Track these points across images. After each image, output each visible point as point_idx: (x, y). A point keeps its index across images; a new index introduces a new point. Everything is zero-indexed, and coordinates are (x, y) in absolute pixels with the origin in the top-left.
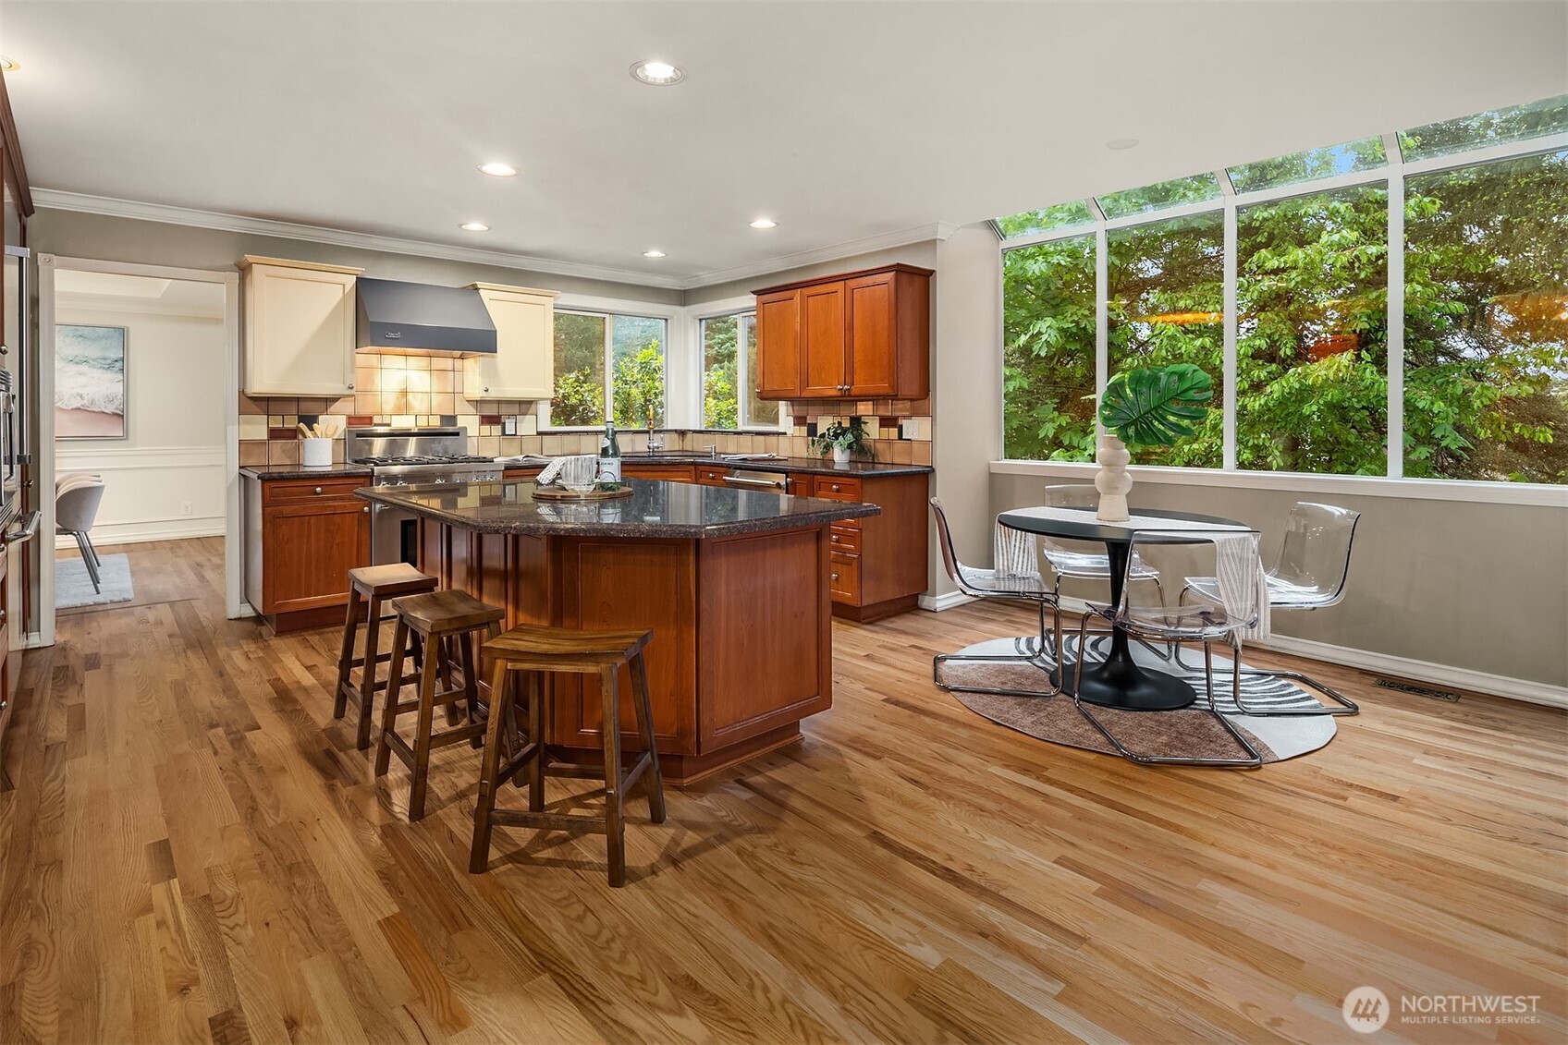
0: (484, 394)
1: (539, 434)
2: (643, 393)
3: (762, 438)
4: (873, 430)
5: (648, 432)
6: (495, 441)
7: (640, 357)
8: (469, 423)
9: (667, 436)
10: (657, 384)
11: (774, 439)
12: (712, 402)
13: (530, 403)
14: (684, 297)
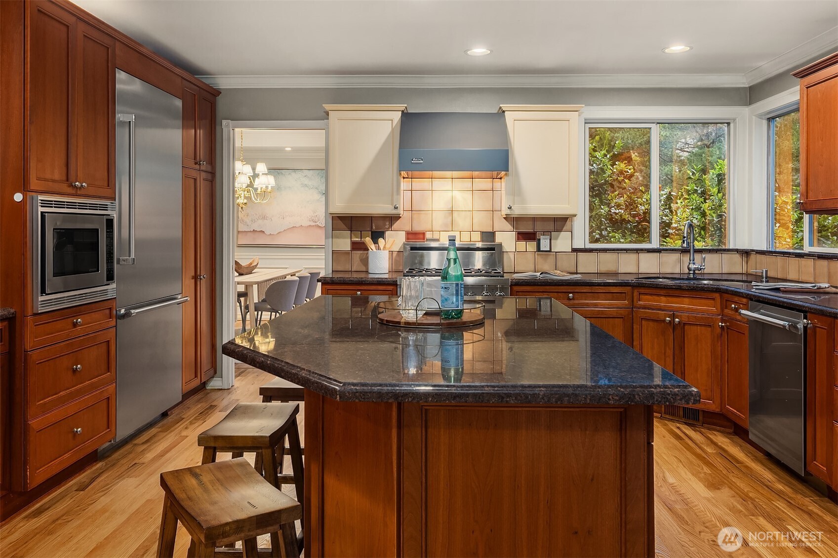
1: (575, 250)
6: (530, 256)
8: (507, 239)
9: (728, 256)
13: (565, 220)
14: (748, 94)
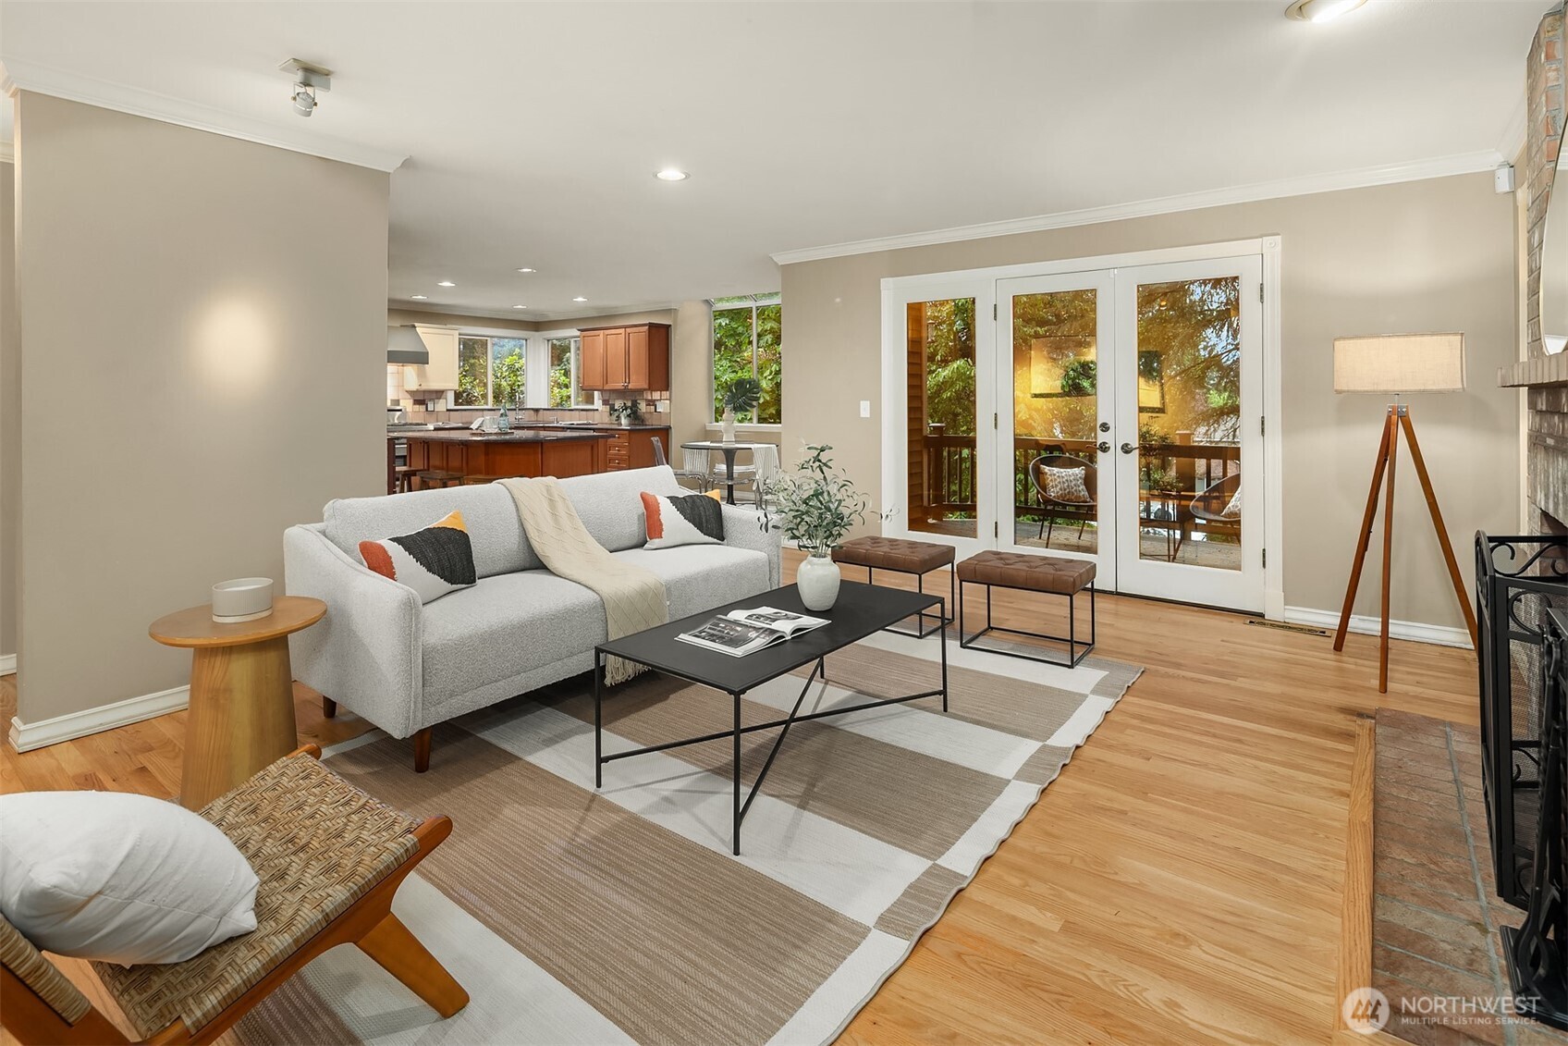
0: (419, 388)
1: (448, 410)
2: (511, 386)
3: (584, 412)
4: (643, 407)
5: (515, 410)
6: (421, 414)
7: (507, 361)
8: (407, 404)
9: (527, 412)
10: (519, 379)
11: (592, 413)
12: (556, 390)
13: (442, 392)
14: (537, 325)
